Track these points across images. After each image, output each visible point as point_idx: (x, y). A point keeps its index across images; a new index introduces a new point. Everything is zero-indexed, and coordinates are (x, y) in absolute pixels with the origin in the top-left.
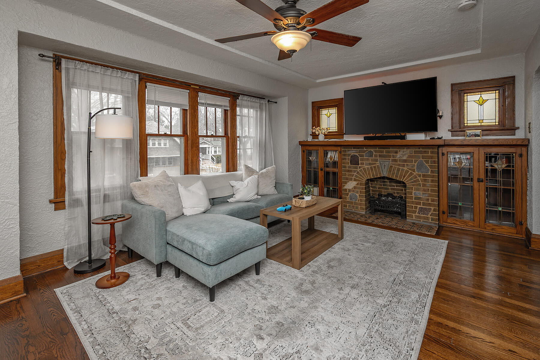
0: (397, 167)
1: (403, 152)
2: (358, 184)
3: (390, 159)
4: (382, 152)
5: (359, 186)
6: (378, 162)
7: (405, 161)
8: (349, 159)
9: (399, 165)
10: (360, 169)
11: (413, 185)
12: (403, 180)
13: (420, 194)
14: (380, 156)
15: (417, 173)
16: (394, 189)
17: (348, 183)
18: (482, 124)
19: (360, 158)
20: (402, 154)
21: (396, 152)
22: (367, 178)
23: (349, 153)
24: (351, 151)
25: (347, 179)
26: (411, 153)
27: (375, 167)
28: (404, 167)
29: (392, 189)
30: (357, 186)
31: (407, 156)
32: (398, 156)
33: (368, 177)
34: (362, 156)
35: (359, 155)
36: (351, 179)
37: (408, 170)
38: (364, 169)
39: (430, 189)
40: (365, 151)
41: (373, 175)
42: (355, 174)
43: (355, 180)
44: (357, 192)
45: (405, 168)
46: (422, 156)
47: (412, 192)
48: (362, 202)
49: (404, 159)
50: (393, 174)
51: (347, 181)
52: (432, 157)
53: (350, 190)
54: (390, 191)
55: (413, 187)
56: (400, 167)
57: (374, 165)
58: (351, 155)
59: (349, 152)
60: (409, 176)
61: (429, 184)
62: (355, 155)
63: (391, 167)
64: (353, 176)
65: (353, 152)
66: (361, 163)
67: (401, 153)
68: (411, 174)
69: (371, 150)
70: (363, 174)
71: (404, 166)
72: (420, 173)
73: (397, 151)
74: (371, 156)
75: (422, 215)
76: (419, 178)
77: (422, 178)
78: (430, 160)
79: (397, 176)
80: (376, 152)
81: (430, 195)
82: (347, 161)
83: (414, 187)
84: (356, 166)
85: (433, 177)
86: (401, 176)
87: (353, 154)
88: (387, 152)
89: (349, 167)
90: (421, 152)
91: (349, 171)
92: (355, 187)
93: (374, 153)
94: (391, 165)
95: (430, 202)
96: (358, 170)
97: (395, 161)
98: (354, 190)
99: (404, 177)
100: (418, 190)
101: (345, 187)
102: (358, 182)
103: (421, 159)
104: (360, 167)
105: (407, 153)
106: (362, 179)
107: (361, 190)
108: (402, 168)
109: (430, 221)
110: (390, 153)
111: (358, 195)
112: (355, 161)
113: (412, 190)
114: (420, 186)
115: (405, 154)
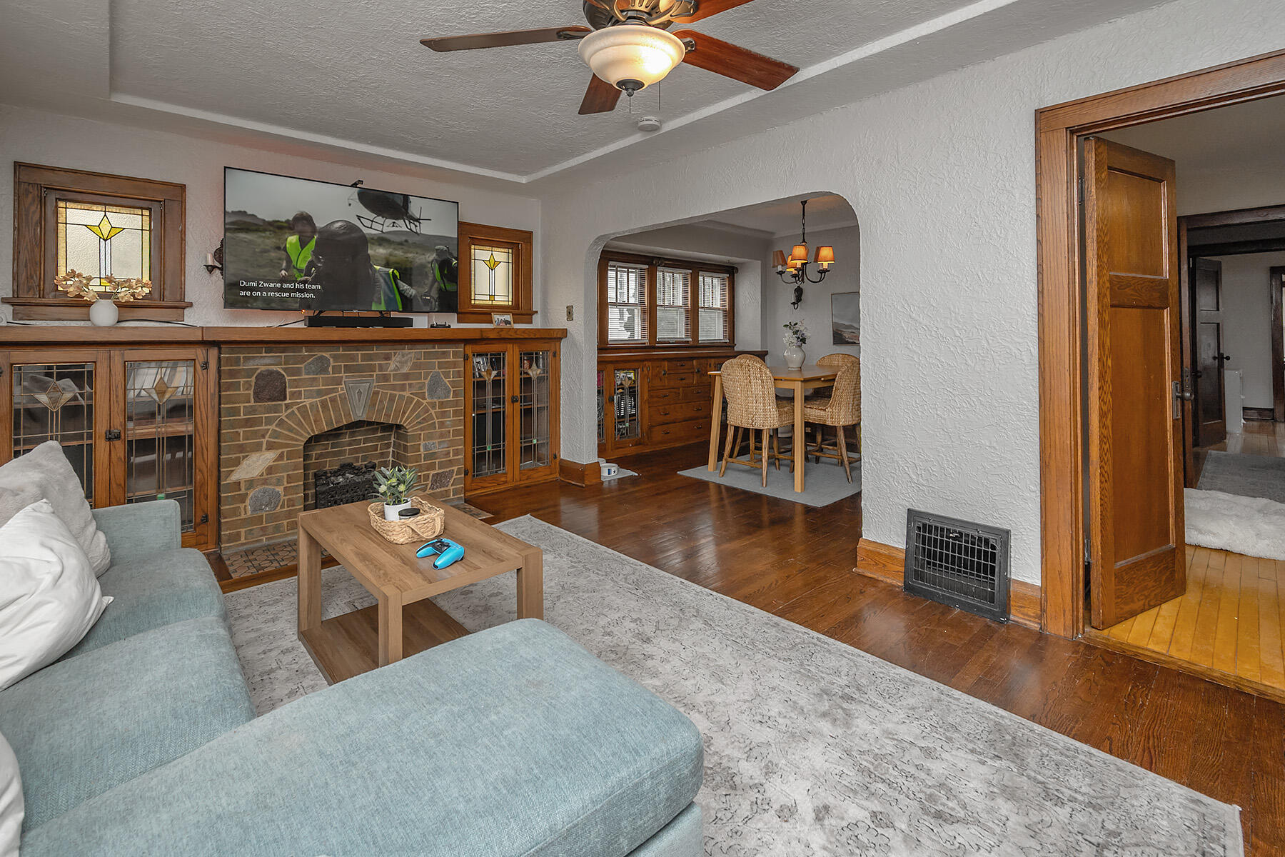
0: (390, 392)
1: (403, 356)
2: (281, 457)
3: (372, 376)
4: (353, 358)
5: (285, 461)
6: (343, 386)
7: (406, 376)
8: (251, 385)
9: (394, 387)
10: (289, 411)
11: (421, 429)
12: (401, 421)
13: (436, 446)
14: (348, 369)
15: (428, 400)
16: (357, 451)
17: (245, 463)
18: (494, 303)
19: (287, 378)
20: (401, 361)
21: (387, 358)
22: (309, 434)
23: (251, 365)
24: (257, 361)
25: (242, 448)
26: (419, 357)
27: (333, 400)
28: (404, 391)
29: (351, 452)
30: (275, 463)
31: (410, 364)
32: (392, 366)
33: (313, 430)
34: (297, 372)
35: (285, 370)
36: (257, 448)
37: (412, 396)
38: (303, 410)
39: (451, 429)
40: (303, 359)
41: (329, 422)
42: (273, 427)
43: (271, 447)
44: (279, 482)
45: (407, 394)
46: (438, 362)
47: (420, 444)
48: (293, 506)
49: (405, 371)
50: (380, 411)
51: (241, 455)
52: (455, 365)
53: (251, 483)
54: (347, 458)
55: (420, 434)
56: (394, 392)
57: (329, 396)
58: (259, 371)
59: (251, 362)
60: (414, 410)
61: (448, 420)
62: (271, 373)
63: (376, 393)
64: (263, 437)
65: (264, 363)
66: (293, 394)
67: (398, 359)
68: (418, 404)
69: (324, 354)
70: (299, 424)
71: (403, 388)
72: (435, 400)
73: (388, 353)
74: (324, 370)
75: (439, 490)
76: (433, 412)
77: (437, 410)
78: (451, 370)
79: (388, 416)
80: (336, 358)
81: (452, 443)
82: (242, 392)
83: (422, 433)
84: (274, 403)
85: (456, 404)
86: (397, 411)
87: (263, 368)
88: (365, 358)
89: (253, 410)
90: (436, 355)
91: (248, 422)
92: (270, 470)
93: (331, 360)
94: (376, 389)
95: (451, 458)
96: (283, 415)
97: (385, 378)
98: (266, 479)
99: (404, 413)
100: (428, 437)
101: (234, 477)
102: (280, 451)
103: (437, 370)
104: (288, 406)
105: (411, 358)
106: (297, 440)
107: (294, 470)
108: (401, 393)
109: (452, 497)
110: (371, 360)
111: (280, 489)
112: (271, 389)
113: (420, 439)
114: (435, 428)
115: (406, 362)
